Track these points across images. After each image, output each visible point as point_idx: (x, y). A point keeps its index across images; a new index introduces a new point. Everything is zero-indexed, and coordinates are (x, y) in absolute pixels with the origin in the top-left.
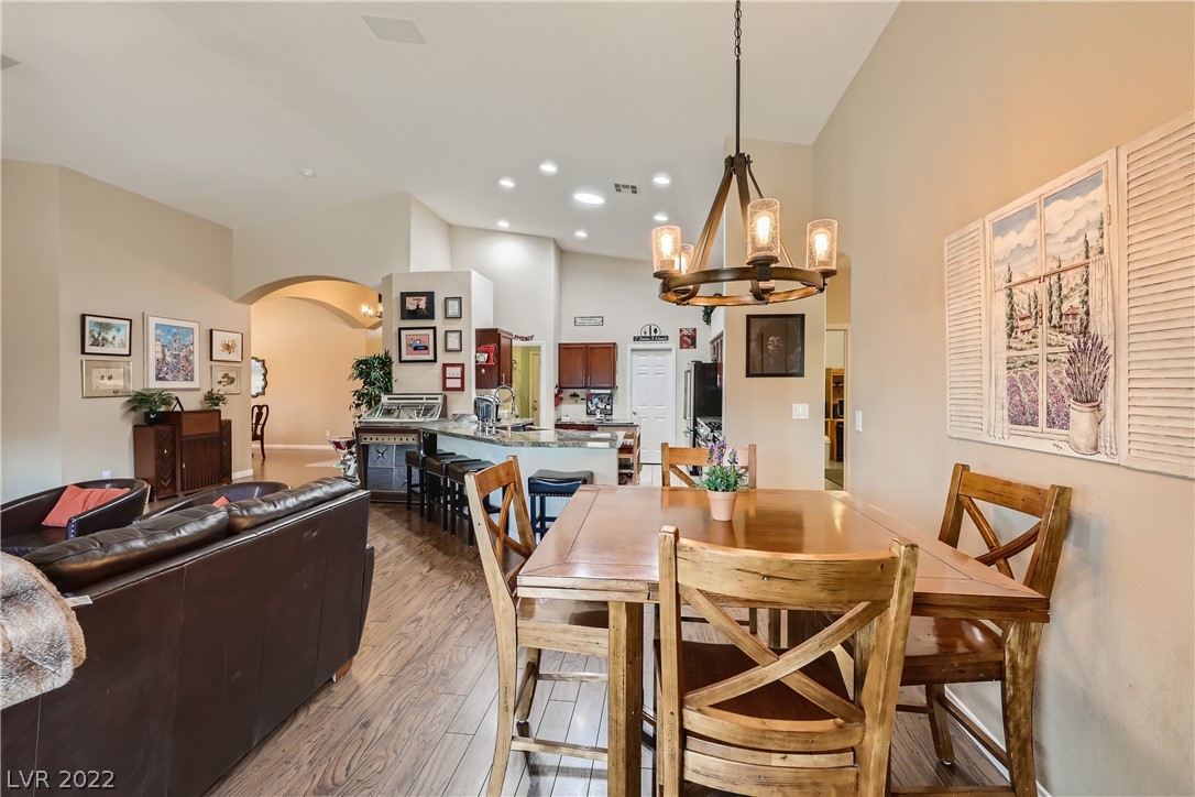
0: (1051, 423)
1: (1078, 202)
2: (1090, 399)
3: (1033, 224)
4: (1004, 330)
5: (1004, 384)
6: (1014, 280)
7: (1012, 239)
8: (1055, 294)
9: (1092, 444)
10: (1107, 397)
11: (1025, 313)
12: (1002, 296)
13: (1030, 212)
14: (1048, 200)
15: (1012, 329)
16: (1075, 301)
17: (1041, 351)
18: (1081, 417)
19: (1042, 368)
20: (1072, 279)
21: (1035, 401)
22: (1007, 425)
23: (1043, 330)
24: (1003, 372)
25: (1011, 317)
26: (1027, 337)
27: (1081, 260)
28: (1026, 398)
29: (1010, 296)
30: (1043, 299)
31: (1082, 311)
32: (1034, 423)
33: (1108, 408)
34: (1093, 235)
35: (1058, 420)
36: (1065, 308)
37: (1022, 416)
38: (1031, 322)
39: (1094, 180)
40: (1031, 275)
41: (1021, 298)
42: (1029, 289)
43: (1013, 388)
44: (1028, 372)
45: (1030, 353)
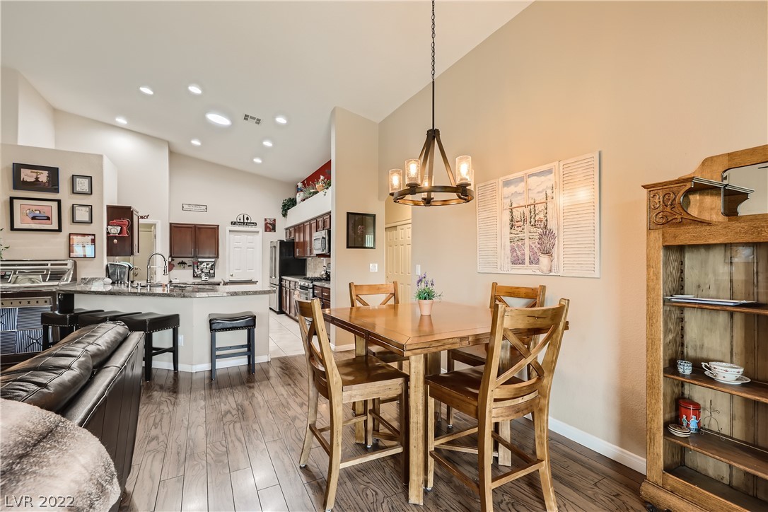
0: (531, 263)
1: (543, 178)
2: (548, 253)
3: (522, 184)
4: (509, 226)
5: (509, 248)
6: (513, 206)
7: (512, 189)
8: (533, 213)
9: (549, 269)
10: (555, 252)
11: (519, 219)
12: (508, 212)
13: (521, 179)
14: (529, 176)
15: (512, 226)
16: (541, 216)
17: (526, 235)
18: (544, 260)
19: (527, 242)
20: (540, 207)
21: (524, 255)
22: (510, 265)
23: (527, 227)
24: (508, 244)
25: (512, 221)
26: (520, 229)
27: (544, 200)
28: (519, 253)
29: (512, 212)
30: (527, 214)
31: (544, 220)
32: (523, 263)
33: (555, 255)
34: (549, 191)
35: (534, 261)
36: (537, 218)
37: (517, 261)
38: (521, 223)
39: (550, 171)
40: (522, 204)
41: (517, 214)
42: (521, 210)
43: (513, 250)
44: (520, 243)
45: (521, 235)
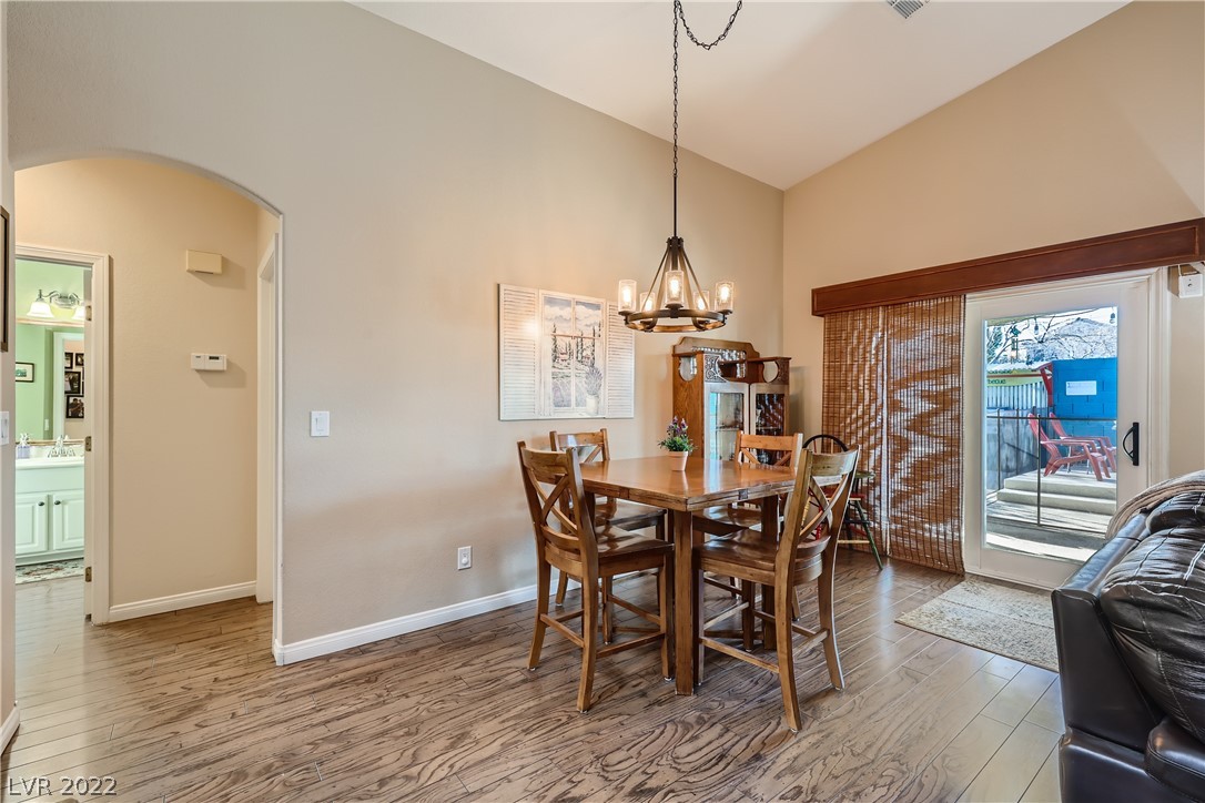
0: (577, 405)
1: (590, 311)
2: (594, 393)
3: (569, 310)
4: (550, 358)
5: (551, 386)
6: (557, 332)
7: (556, 310)
8: (579, 347)
9: (596, 411)
10: (602, 392)
11: (564, 351)
12: (550, 339)
13: (567, 303)
14: (577, 303)
15: (556, 357)
16: (589, 352)
17: (572, 372)
19: (573, 379)
20: (587, 343)
21: (569, 395)
22: (553, 407)
23: (573, 361)
24: (549, 379)
25: (555, 351)
26: (565, 363)
27: (592, 336)
28: (564, 393)
29: (555, 340)
30: (574, 347)
31: (591, 357)
32: (569, 405)
33: (602, 397)
34: (597, 328)
35: (581, 403)
36: (584, 354)
37: (561, 402)
38: (566, 357)
40: (568, 334)
41: (562, 343)
42: (566, 340)
43: (556, 388)
44: (565, 380)
45: (566, 371)
